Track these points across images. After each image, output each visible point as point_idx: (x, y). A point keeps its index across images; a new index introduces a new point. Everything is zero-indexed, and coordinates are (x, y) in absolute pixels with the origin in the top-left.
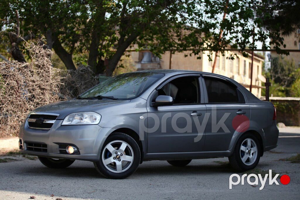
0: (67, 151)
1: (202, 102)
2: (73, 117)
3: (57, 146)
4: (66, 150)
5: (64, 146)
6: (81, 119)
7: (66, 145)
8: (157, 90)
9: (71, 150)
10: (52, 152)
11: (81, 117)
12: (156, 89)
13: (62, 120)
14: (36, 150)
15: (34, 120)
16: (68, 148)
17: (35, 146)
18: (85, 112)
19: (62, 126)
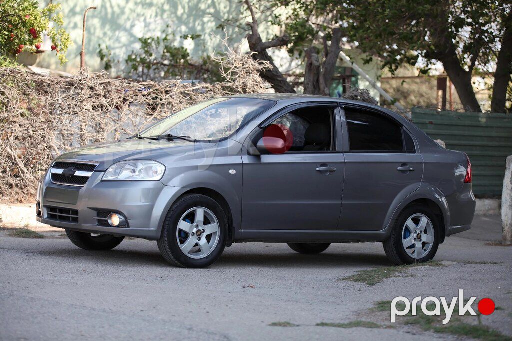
0: (110, 221)
1: (337, 149)
2: (122, 168)
3: (95, 213)
4: (107, 221)
5: (104, 214)
6: (134, 171)
7: (109, 213)
8: (261, 128)
9: (116, 220)
10: (86, 222)
11: (133, 168)
12: (259, 126)
13: (103, 173)
14: (62, 218)
15: (60, 171)
16: (111, 217)
17: (60, 212)
18: (141, 161)
19: (102, 181)
